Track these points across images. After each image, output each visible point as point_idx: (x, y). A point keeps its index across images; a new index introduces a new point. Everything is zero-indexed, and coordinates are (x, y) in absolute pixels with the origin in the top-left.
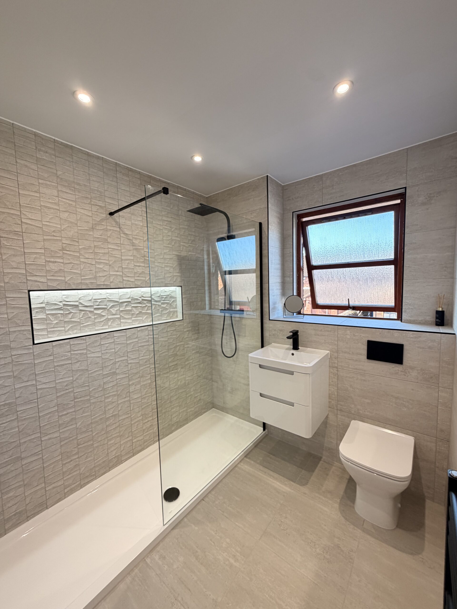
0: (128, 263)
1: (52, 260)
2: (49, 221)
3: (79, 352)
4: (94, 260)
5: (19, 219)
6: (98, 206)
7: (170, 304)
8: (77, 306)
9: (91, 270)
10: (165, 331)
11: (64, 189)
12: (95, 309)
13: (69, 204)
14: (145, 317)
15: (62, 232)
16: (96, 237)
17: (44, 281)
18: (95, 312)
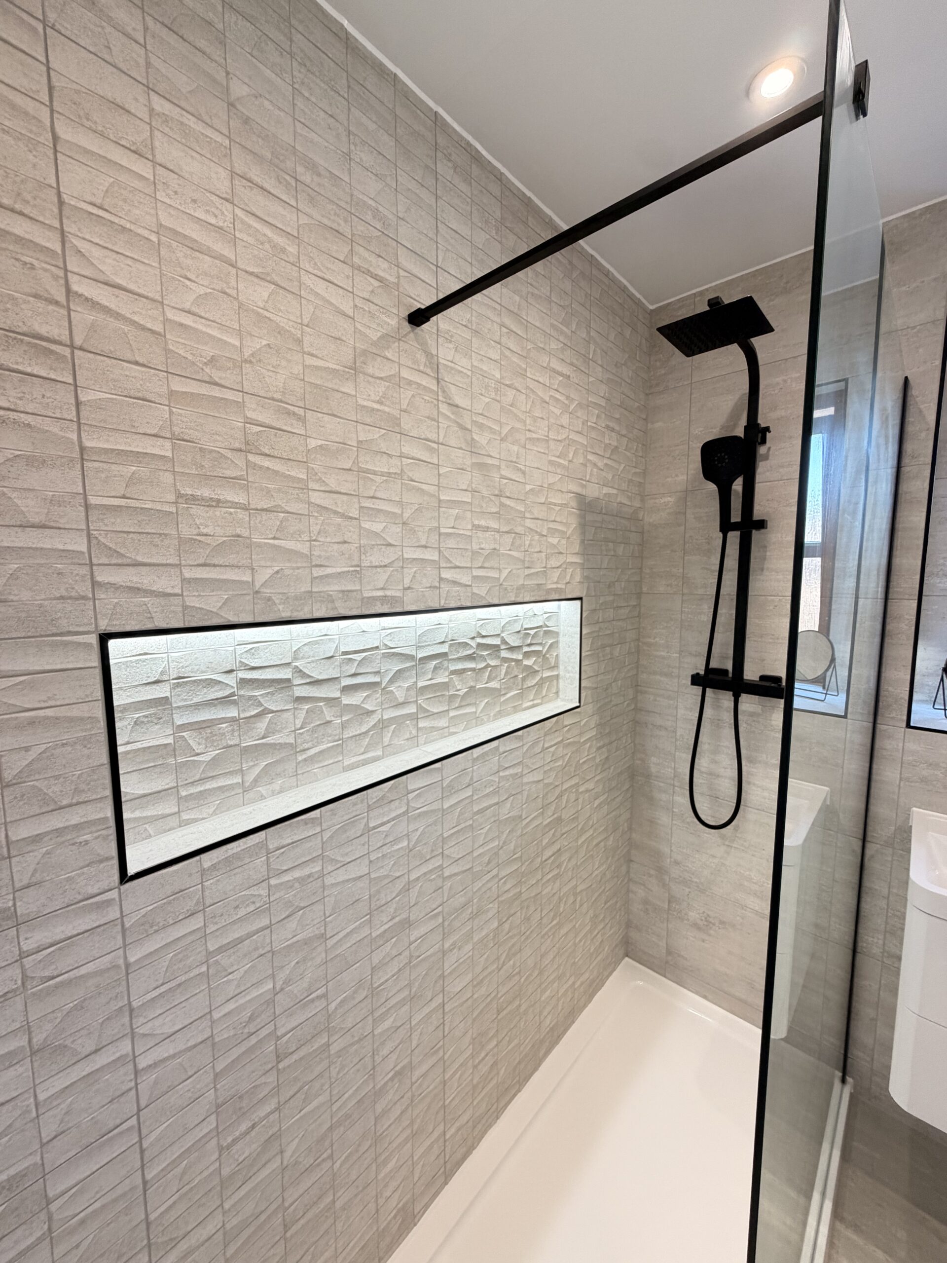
0: (457, 518)
1: (206, 492)
2: (194, 309)
3: (297, 874)
4: (355, 500)
5: (56, 278)
6: (376, 277)
7: (544, 656)
8: (285, 684)
9: (345, 542)
10: (538, 749)
11: (255, 174)
12: (346, 689)
13: (275, 246)
14: (483, 704)
15: (247, 368)
16: (364, 407)
17: (169, 591)
18: (346, 700)
